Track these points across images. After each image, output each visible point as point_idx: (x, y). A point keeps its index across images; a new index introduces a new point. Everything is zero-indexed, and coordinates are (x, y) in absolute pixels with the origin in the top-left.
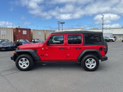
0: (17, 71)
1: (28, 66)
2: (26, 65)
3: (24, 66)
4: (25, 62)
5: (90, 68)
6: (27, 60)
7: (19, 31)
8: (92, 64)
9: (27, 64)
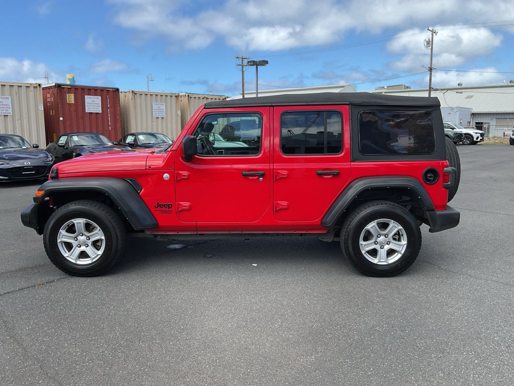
0: (52, 278)
1: (100, 252)
2: (90, 250)
3: (83, 255)
4: (89, 238)
5: (381, 260)
6: (94, 228)
7: (71, 98)
8: (388, 243)
9: (96, 244)
